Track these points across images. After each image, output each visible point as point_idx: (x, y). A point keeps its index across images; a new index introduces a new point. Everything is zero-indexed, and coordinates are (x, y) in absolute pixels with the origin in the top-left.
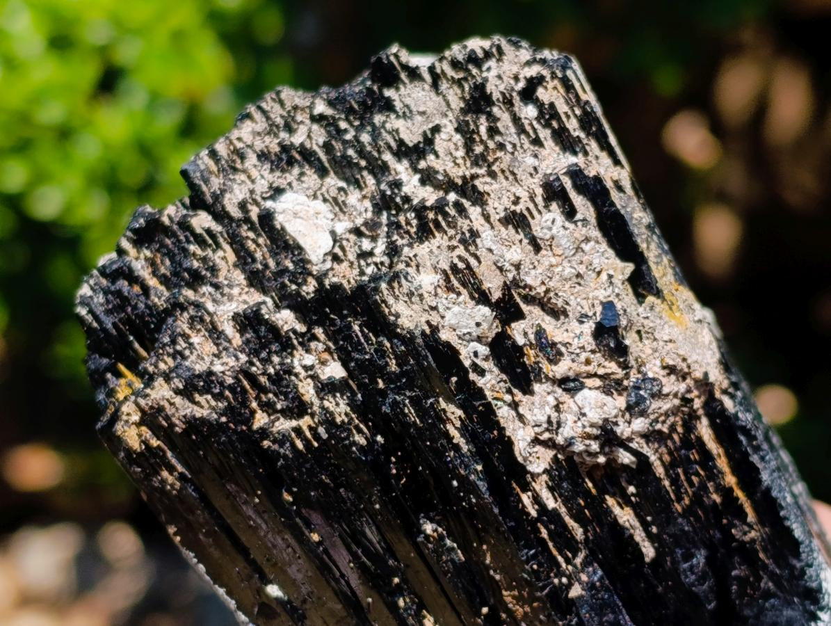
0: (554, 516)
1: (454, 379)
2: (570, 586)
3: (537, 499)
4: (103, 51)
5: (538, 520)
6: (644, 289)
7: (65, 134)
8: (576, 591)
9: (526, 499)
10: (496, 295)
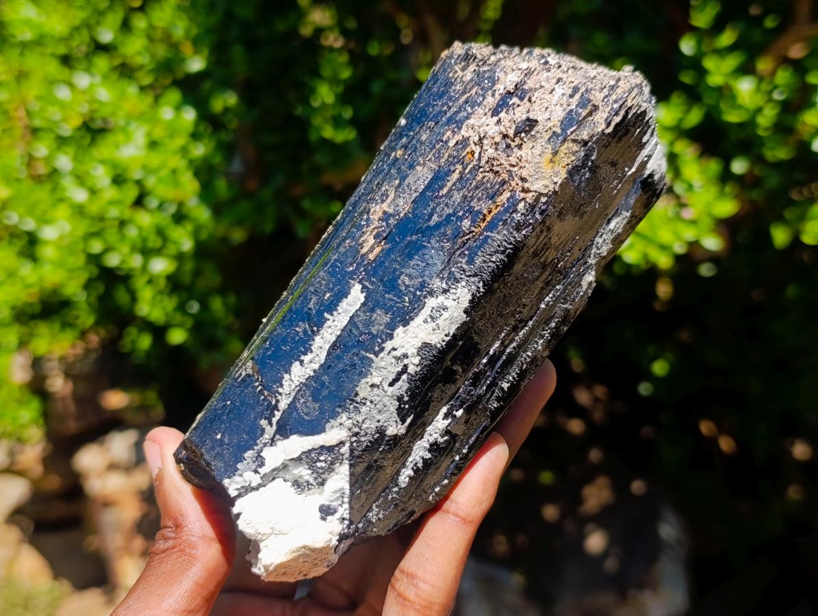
4: (139, 183)
7: (122, 224)
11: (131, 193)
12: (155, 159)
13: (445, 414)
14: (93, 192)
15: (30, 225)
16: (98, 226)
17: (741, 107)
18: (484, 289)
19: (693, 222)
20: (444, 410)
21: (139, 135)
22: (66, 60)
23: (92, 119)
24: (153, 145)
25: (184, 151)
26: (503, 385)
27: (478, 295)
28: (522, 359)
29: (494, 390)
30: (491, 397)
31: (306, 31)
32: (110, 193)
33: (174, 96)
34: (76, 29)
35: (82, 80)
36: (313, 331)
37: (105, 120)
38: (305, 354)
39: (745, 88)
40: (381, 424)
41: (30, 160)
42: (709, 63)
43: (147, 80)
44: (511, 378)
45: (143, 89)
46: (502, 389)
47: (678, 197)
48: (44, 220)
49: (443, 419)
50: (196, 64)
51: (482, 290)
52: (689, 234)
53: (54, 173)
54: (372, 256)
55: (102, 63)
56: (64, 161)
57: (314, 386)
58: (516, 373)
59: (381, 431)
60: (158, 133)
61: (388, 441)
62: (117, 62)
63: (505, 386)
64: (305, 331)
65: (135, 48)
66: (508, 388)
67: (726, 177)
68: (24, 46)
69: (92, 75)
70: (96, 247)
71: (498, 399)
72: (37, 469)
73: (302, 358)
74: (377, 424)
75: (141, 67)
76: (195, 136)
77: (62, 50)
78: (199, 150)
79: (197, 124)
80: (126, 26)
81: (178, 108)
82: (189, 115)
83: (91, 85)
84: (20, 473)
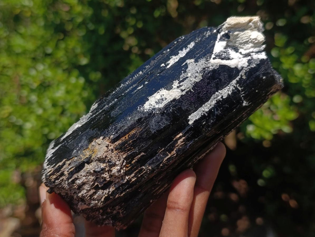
0: (136, 174)
1: (111, 197)
2: (149, 169)
3: (133, 177)
5: (137, 177)
6: (90, 160)
7: (56, 122)
8: (150, 168)
9: (133, 180)
10: (94, 191)
11: (59, 110)
12: (69, 98)
13: (168, 65)
14: (45, 110)
15: (20, 122)
16: (47, 123)
17: (296, 76)
18: (138, 108)
19: (279, 121)
20: (168, 67)
21: (63, 88)
22: (34, 59)
23: (44, 82)
24: (68, 92)
25: (80, 94)
26: (142, 73)
27: (141, 105)
28: (130, 81)
29: (146, 72)
30: (148, 70)
31: (126, 48)
32: (51, 110)
33: (76, 73)
34: (38, 48)
35: (41, 67)
36: (214, 110)
37: (49, 82)
38: (220, 101)
39: (298, 69)
40: (196, 64)
41: (20, 97)
42: (283, 60)
43: (66, 67)
44: (138, 75)
45: (64, 70)
46: (142, 72)
47: (272, 111)
48: (26, 120)
49: (170, 63)
50: (84, 61)
51: (139, 107)
52: (277, 126)
53: (29, 103)
54: (181, 134)
55: (48, 61)
56: (34, 97)
57: (220, 86)
58: (135, 77)
59: (196, 61)
60: (70, 88)
61: (194, 58)
62: (54, 60)
63: (141, 73)
64: (217, 110)
65: (60, 55)
66: (140, 72)
67: (291, 103)
68: (18, 54)
69: (44, 65)
70: (46, 130)
71: (145, 69)
72: (23, 215)
73: (221, 99)
74: (197, 64)
75: (63, 62)
76: (84, 89)
77: (33, 56)
78: (86, 94)
79: (85, 84)
80: (57, 47)
81: (77, 78)
82: (82, 81)
83: (44, 69)
84: (17, 217)
